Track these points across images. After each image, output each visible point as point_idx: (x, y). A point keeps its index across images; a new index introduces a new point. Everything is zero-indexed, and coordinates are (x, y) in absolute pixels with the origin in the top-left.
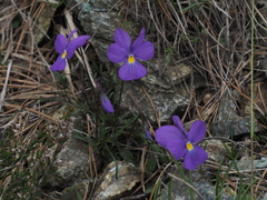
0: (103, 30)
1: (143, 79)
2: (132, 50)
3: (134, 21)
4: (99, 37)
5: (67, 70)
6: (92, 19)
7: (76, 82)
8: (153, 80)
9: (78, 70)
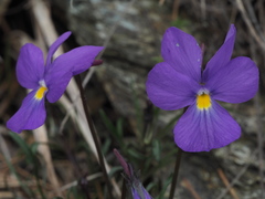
0: (123, 41)
1: (221, 153)
2: (205, 78)
3: (194, 19)
4: (114, 56)
5: (41, 133)
6: (98, 14)
7: (60, 165)
8: (244, 155)
9: (65, 133)
